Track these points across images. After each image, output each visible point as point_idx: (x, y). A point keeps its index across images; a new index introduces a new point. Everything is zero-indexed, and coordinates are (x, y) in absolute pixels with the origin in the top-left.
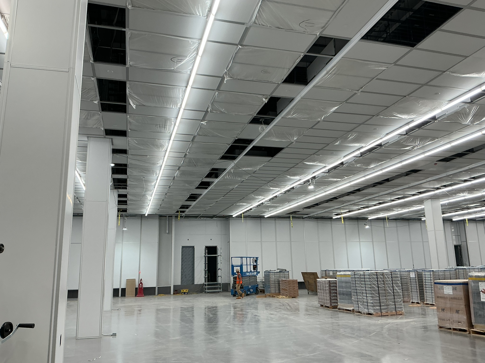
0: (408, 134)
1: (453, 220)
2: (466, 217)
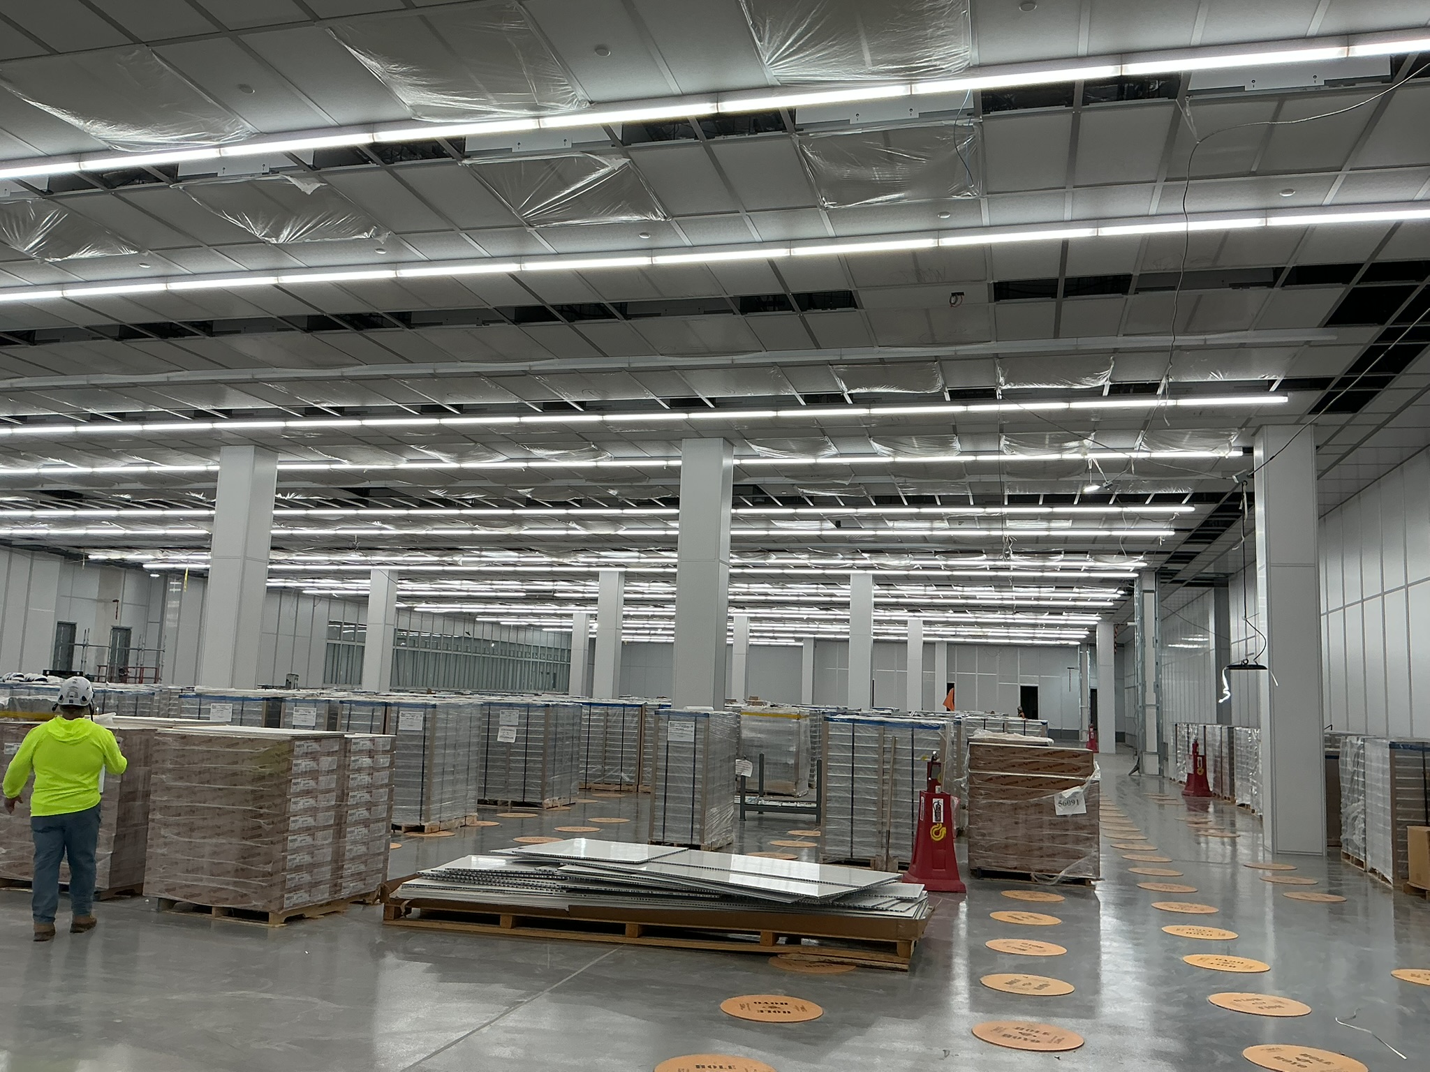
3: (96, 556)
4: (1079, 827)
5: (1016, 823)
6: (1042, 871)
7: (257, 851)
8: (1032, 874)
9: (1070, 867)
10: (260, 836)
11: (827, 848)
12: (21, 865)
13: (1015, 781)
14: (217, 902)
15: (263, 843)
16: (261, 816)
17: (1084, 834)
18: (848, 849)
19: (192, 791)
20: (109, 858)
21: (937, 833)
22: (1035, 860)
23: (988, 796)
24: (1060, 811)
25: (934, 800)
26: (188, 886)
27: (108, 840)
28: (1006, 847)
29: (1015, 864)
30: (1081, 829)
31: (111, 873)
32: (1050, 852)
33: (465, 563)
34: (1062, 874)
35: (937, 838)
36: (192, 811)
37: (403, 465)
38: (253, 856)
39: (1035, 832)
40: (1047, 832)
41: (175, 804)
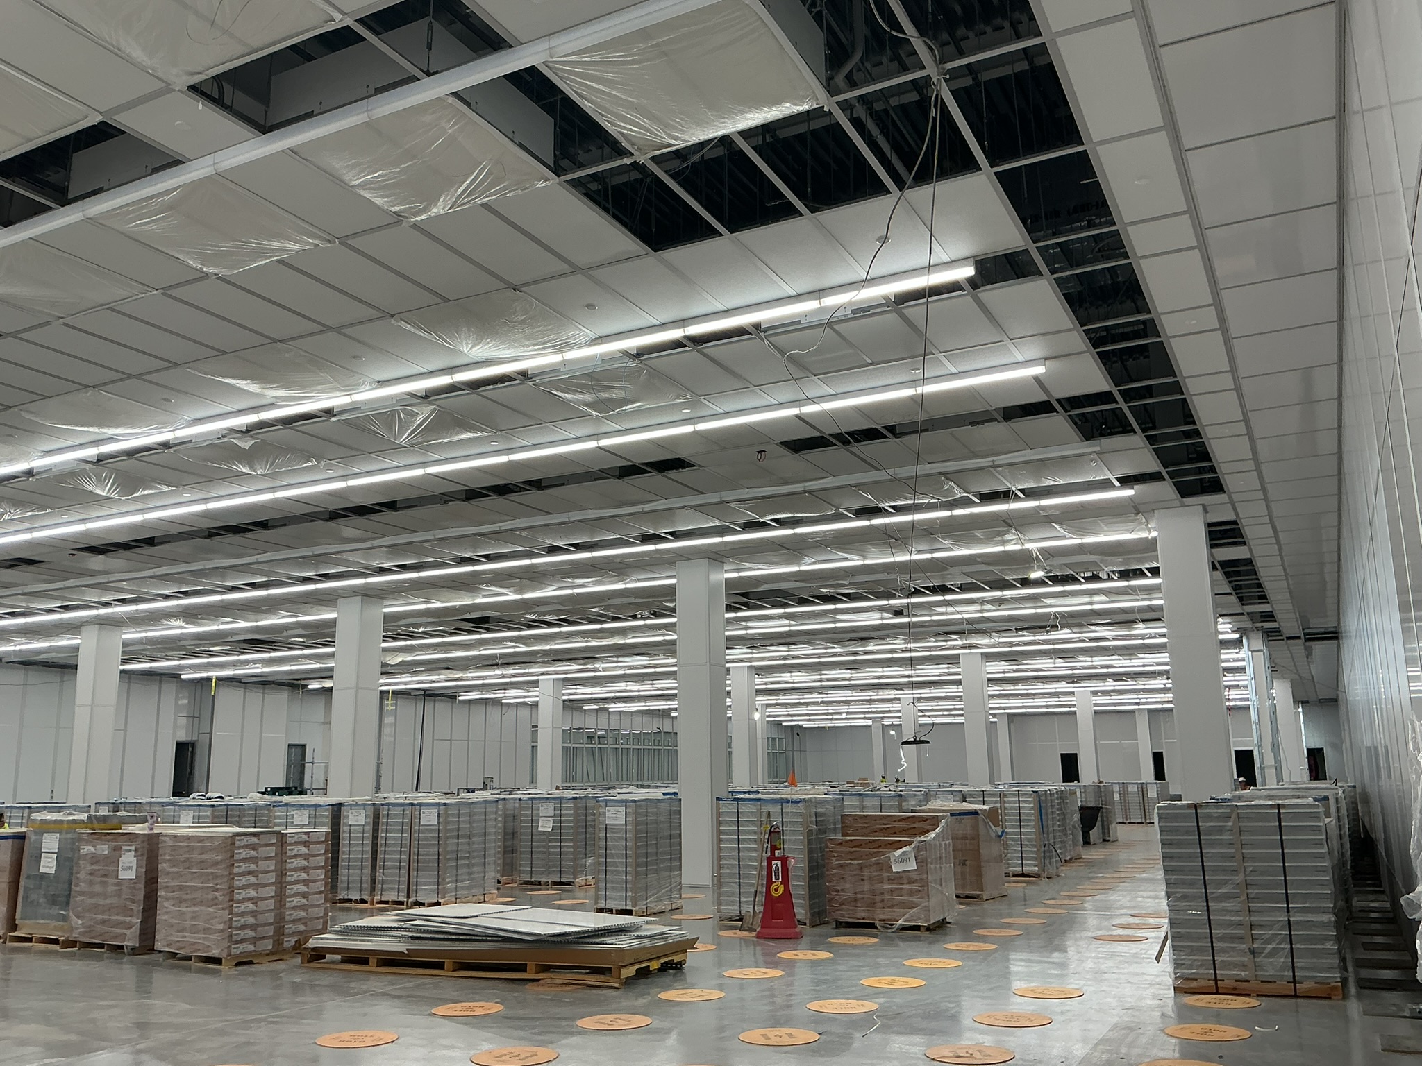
0: (252, 433)
1: (182, 677)
2: (213, 674)
3: (313, 685)
4: (911, 882)
5: (863, 880)
6: (884, 920)
7: (216, 915)
8: (877, 922)
9: (906, 916)
10: (217, 904)
11: (722, 908)
12: (90, 931)
13: (860, 844)
14: (194, 952)
15: (219, 909)
16: (217, 890)
17: (915, 887)
18: (737, 908)
19: (179, 875)
20: (138, 924)
21: (776, 890)
22: (878, 911)
23: (839, 857)
24: (896, 868)
25: (774, 862)
26: (178, 942)
27: (138, 911)
28: (856, 900)
29: (863, 915)
30: (914, 883)
31: (140, 935)
32: (890, 903)
33: (604, 670)
34: (900, 922)
35: (776, 894)
36: (181, 888)
37: (479, 600)
38: (212, 919)
39: (877, 887)
40: (886, 886)
41: (172, 884)
